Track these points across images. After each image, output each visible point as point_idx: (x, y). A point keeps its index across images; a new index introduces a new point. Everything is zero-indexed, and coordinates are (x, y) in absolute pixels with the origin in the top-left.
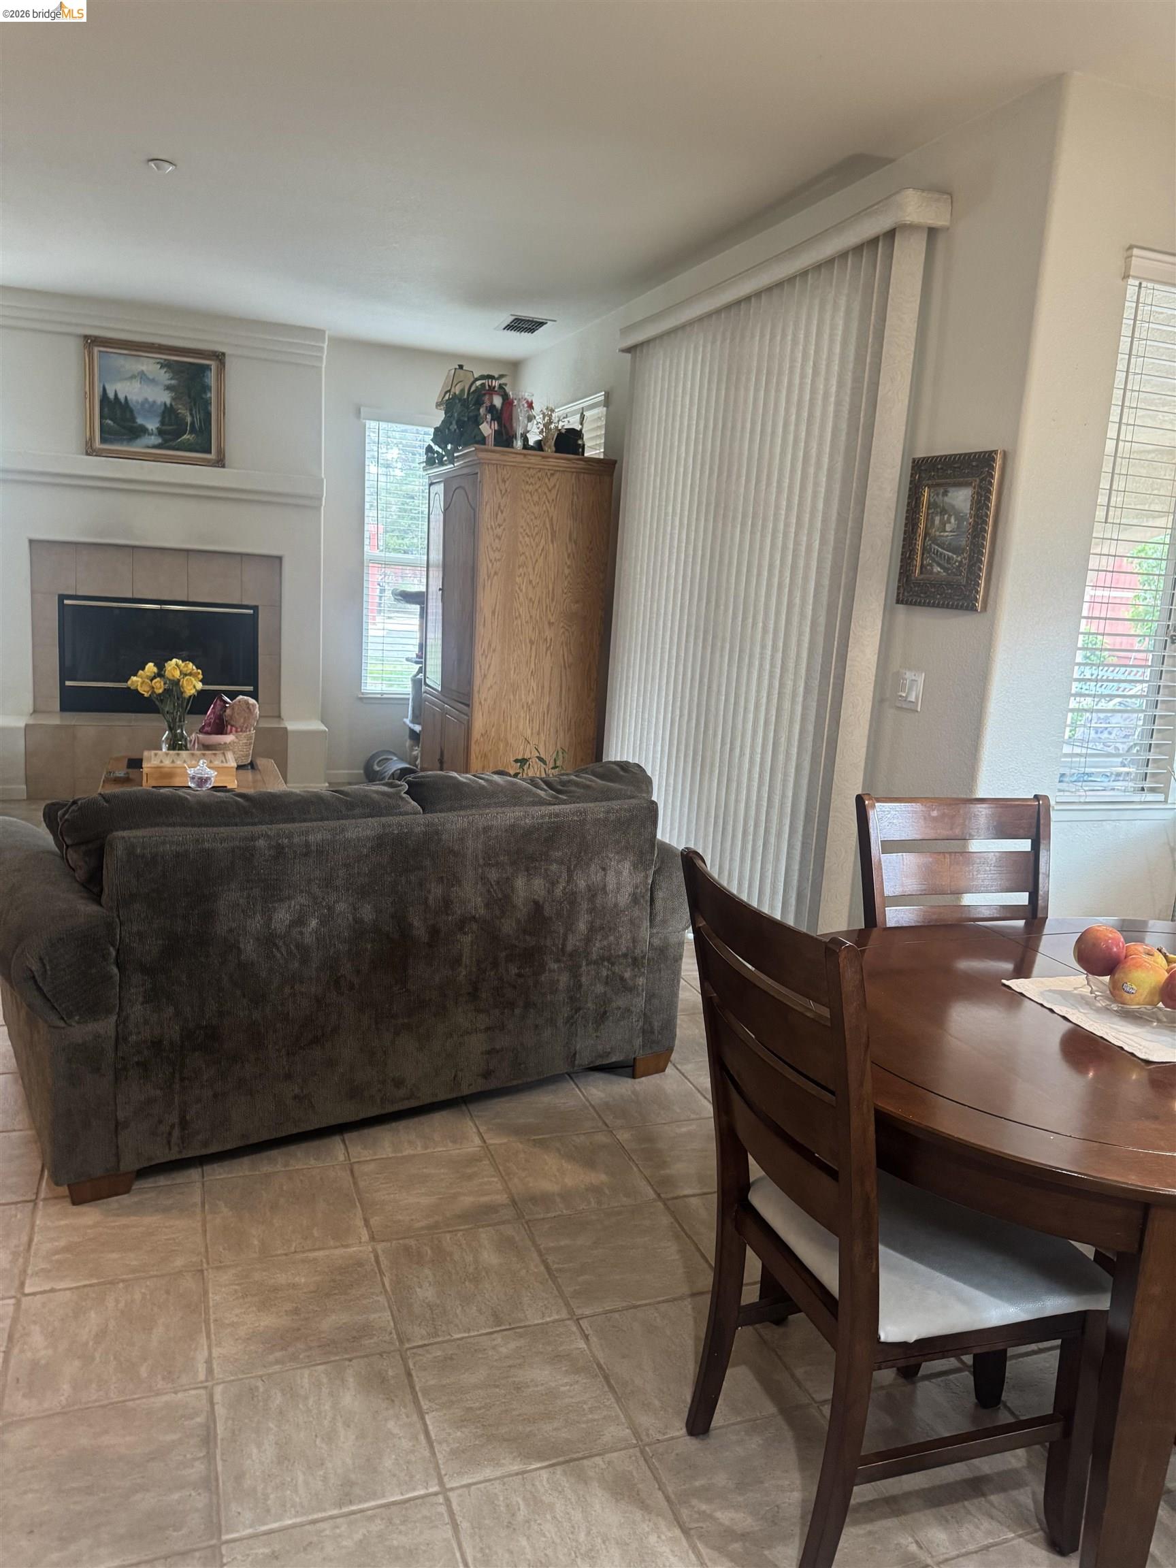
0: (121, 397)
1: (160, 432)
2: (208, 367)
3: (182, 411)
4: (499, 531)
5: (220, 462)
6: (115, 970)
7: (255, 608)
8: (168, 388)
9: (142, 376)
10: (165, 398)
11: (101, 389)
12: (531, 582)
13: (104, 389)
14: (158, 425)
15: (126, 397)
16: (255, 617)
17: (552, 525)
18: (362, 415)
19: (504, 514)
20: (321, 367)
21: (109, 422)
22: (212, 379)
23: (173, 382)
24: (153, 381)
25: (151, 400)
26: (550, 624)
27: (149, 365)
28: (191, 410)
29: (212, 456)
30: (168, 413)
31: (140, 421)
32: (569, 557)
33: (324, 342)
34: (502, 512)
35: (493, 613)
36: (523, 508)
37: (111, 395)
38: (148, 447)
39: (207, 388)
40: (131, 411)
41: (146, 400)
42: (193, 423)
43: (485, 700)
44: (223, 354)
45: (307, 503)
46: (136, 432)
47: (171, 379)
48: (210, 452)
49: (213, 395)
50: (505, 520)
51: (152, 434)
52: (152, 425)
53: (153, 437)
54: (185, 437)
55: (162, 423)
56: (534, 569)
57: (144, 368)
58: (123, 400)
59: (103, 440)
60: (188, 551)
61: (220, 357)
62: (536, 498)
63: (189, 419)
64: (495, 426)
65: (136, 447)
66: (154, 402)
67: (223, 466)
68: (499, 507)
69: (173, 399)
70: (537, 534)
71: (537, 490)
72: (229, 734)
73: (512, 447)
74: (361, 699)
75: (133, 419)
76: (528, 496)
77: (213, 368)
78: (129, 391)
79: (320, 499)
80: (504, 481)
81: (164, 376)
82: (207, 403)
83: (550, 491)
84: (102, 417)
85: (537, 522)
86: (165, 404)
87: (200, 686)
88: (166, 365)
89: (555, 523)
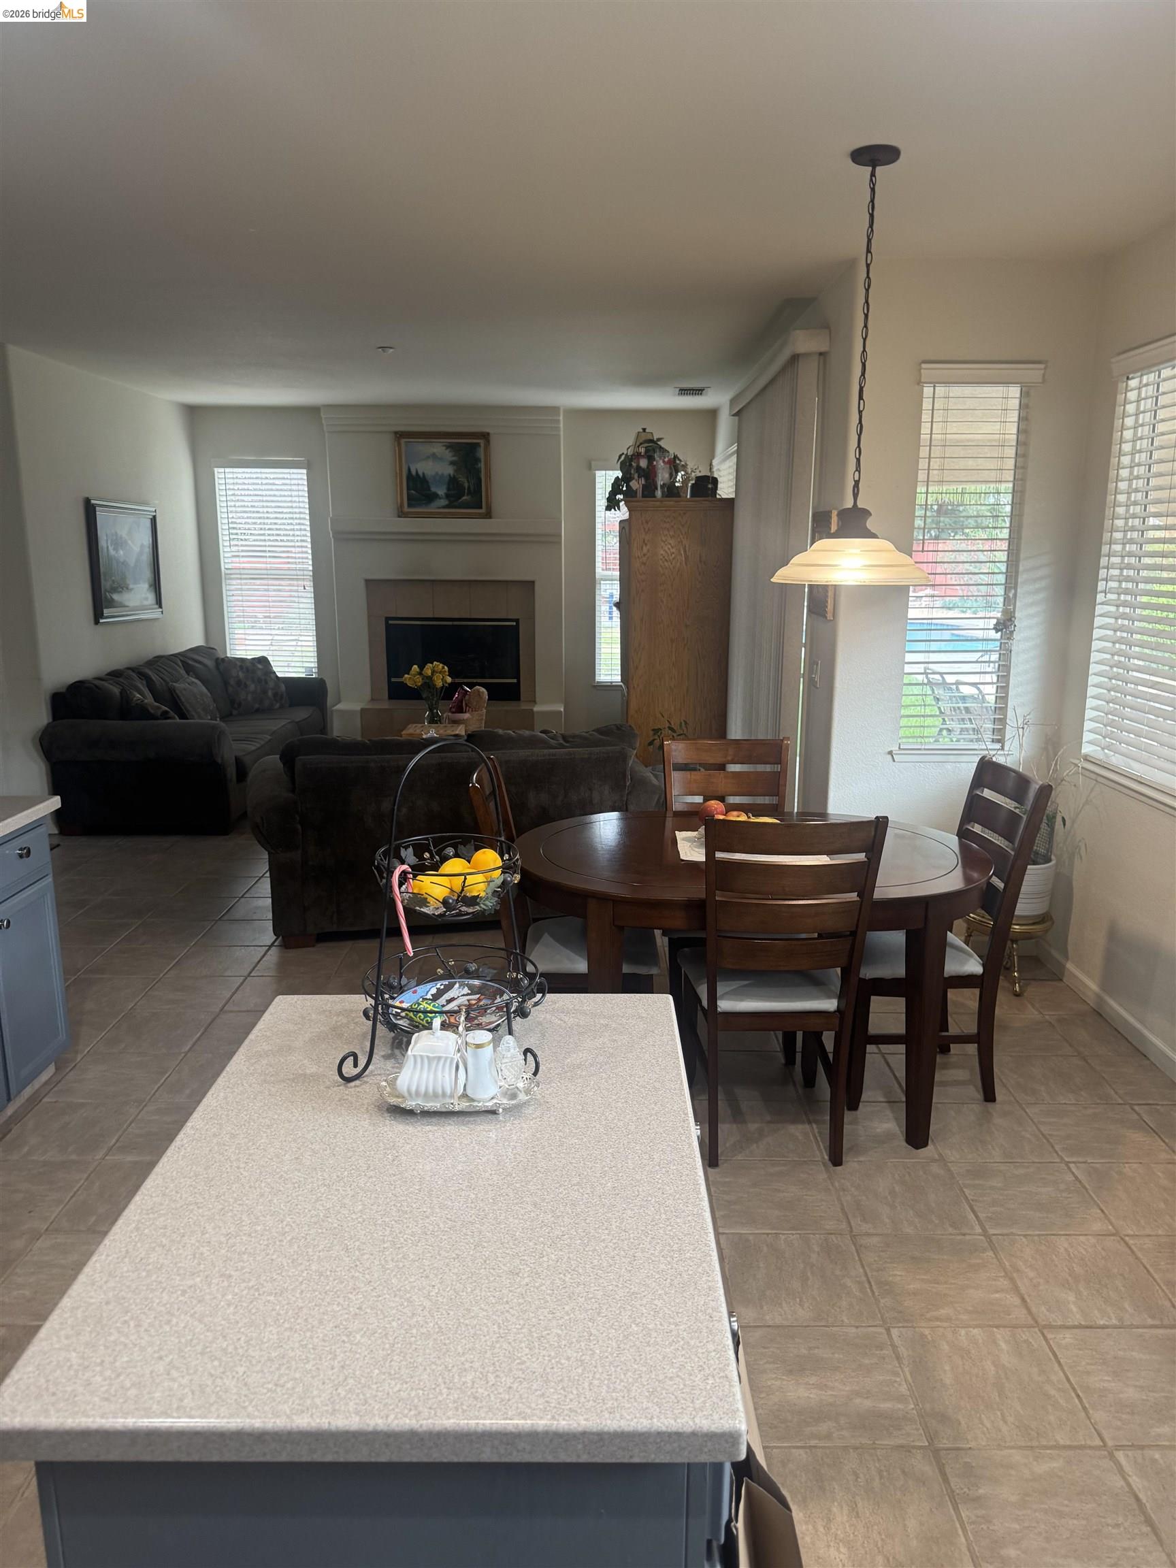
0: (420, 473)
1: (447, 496)
2: (478, 445)
3: (462, 479)
4: (644, 559)
5: (488, 515)
6: (299, 827)
7: (517, 621)
8: (452, 463)
9: (434, 456)
10: (449, 470)
11: (407, 469)
12: (670, 595)
13: (409, 469)
14: (445, 491)
15: (423, 474)
16: (517, 628)
17: (685, 551)
18: (593, 467)
19: (648, 547)
20: (559, 435)
21: (413, 492)
22: (481, 453)
23: (454, 458)
24: (441, 459)
25: (440, 473)
26: (687, 626)
27: (438, 448)
28: (467, 478)
29: (483, 511)
30: (453, 482)
31: (433, 489)
32: (700, 574)
33: (559, 416)
34: (646, 545)
35: (642, 620)
36: (662, 541)
37: (414, 473)
38: (439, 508)
39: (478, 460)
40: (427, 482)
41: (437, 474)
42: (469, 487)
43: (638, 685)
44: (488, 434)
45: (552, 540)
46: (430, 498)
47: (454, 456)
48: (481, 508)
49: (482, 465)
50: (648, 551)
51: (440, 498)
52: (441, 491)
53: (442, 500)
54: (465, 498)
55: (448, 489)
56: (672, 585)
57: (435, 450)
58: (421, 475)
59: (410, 505)
60: (470, 581)
61: (486, 436)
62: (672, 533)
63: (466, 485)
64: (643, 481)
65: (432, 508)
66: (443, 474)
67: (490, 518)
68: (644, 541)
69: (455, 471)
70: (674, 559)
71: (672, 527)
72: (465, 712)
73: (655, 497)
74: (595, 686)
75: (429, 489)
76: (666, 532)
77: (482, 445)
78: (426, 468)
79: (561, 536)
80: (647, 522)
81: (449, 455)
82: (479, 471)
83: (683, 526)
84: (408, 489)
85: (674, 550)
86: (450, 475)
87: (449, 680)
88: (449, 446)
89: (687, 549)
